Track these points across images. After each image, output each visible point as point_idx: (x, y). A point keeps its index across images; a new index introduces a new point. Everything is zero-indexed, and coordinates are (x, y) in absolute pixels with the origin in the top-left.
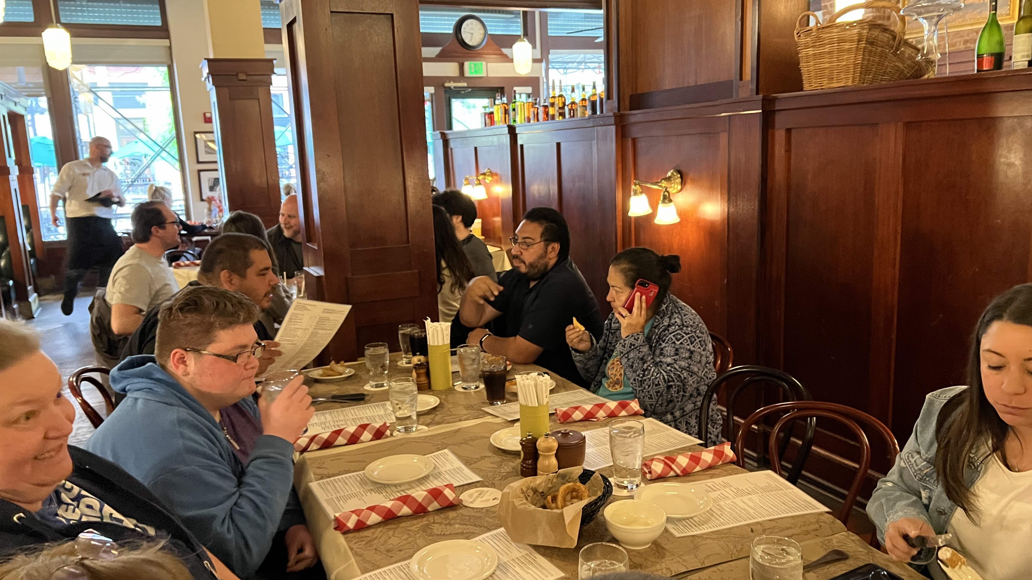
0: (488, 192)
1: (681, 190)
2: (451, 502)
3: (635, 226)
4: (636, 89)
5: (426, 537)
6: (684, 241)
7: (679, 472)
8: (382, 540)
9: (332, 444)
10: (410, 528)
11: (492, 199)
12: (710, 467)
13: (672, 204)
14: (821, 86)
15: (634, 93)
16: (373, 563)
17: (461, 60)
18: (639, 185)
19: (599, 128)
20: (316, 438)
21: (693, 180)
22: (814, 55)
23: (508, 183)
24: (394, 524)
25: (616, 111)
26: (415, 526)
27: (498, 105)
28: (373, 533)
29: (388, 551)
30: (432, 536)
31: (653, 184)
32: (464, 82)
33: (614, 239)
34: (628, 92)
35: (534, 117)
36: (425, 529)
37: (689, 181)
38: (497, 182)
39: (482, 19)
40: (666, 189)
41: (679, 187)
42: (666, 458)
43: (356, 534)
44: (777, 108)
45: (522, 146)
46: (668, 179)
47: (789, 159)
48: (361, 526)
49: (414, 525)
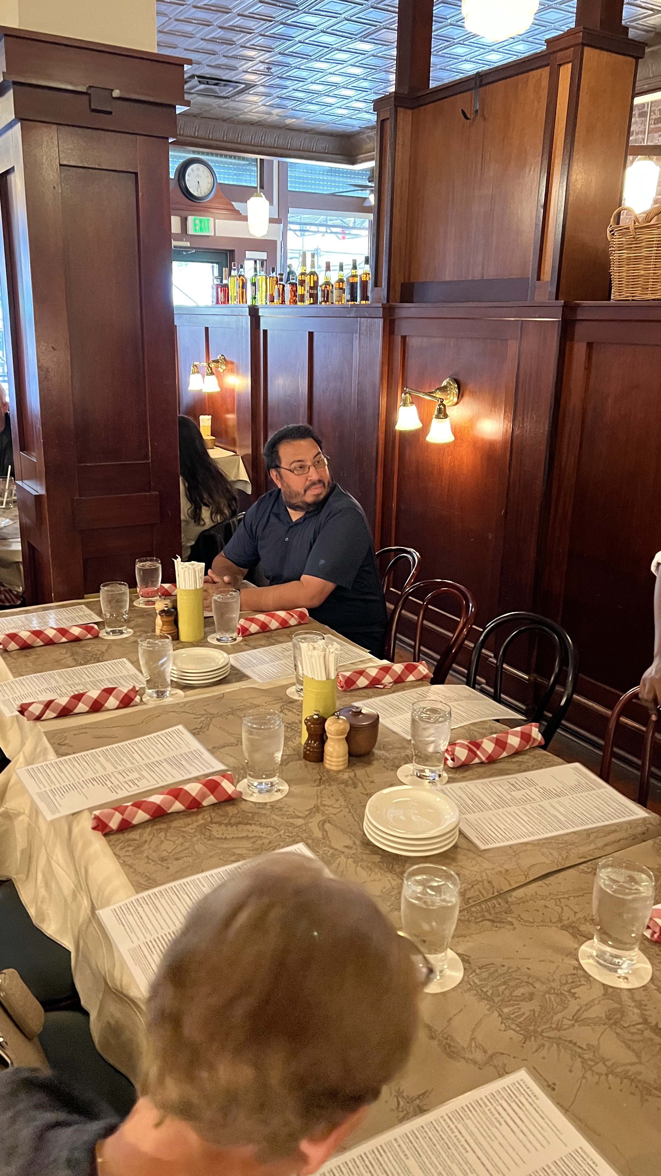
0: (221, 385)
1: (457, 403)
2: (230, 796)
3: (400, 440)
4: (409, 278)
5: (205, 841)
6: (457, 463)
7: (484, 759)
8: (153, 844)
9: (72, 711)
10: (183, 829)
11: (226, 394)
12: (518, 753)
13: (447, 419)
14: (633, 297)
15: (406, 281)
16: (146, 876)
17: (184, 213)
18: (410, 394)
19: (362, 319)
20: (53, 704)
21: (473, 393)
22: (629, 258)
23: (247, 376)
24: (164, 823)
25: (385, 302)
26: (191, 826)
27: (234, 276)
28: (141, 835)
29: (163, 860)
30: (213, 840)
31: (426, 394)
32: (186, 241)
33: (374, 454)
34: (399, 279)
35: (279, 296)
36: (203, 829)
37: (467, 393)
38: (232, 371)
39: (211, 164)
40: (441, 402)
41: (456, 400)
42: (469, 743)
43: (120, 836)
44: (578, 318)
45: (265, 332)
46: (444, 389)
47: (588, 377)
48: (125, 826)
49: (188, 825)
